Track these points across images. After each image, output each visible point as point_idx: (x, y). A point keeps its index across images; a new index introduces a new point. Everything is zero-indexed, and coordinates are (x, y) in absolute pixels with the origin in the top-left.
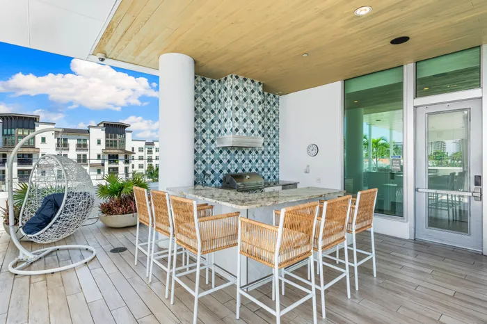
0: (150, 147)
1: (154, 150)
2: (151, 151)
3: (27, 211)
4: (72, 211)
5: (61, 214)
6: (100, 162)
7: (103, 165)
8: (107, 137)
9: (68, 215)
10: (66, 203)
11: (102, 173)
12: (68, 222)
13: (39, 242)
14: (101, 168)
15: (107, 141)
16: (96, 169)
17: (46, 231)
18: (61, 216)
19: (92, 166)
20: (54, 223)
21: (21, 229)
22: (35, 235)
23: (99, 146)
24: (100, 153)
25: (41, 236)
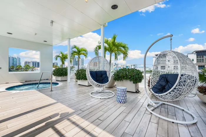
3: (153, 81)
4: (184, 85)
5: (177, 86)
9: (181, 87)
10: (180, 79)
12: (181, 92)
13: (161, 99)
17: (167, 94)
18: (177, 87)
20: (172, 91)
21: (151, 89)
22: (160, 95)
25: (163, 96)
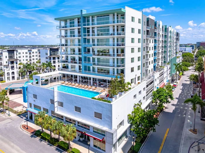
0: (30, 51)
1: (32, 53)
2: (31, 53)
6: (7, 64)
7: (9, 65)
8: (9, 55)
11: (8, 68)
14: (8, 66)
15: (9, 56)
16: (6, 67)
19: (4, 66)
23: (6, 59)
24: (7, 61)
